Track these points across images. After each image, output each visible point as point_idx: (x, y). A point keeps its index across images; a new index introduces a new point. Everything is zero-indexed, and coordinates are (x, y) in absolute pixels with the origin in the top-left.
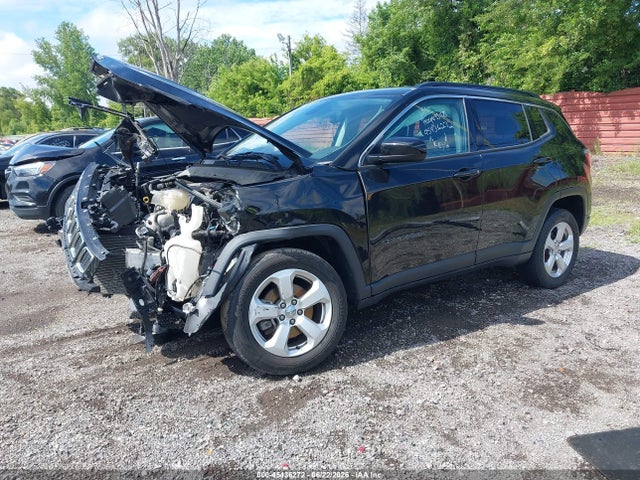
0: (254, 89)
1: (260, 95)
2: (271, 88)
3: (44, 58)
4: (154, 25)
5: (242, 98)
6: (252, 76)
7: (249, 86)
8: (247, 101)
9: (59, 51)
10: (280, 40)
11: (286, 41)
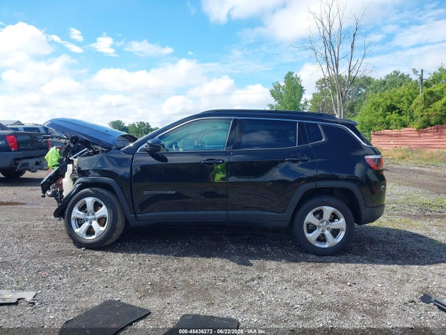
0: (392, 108)
1: (396, 113)
2: (405, 108)
3: (275, 94)
4: (334, 70)
5: (381, 115)
6: (392, 99)
7: (388, 107)
8: (385, 117)
9: (283, 89)
10: (414, 73)
11: (420, 73)
